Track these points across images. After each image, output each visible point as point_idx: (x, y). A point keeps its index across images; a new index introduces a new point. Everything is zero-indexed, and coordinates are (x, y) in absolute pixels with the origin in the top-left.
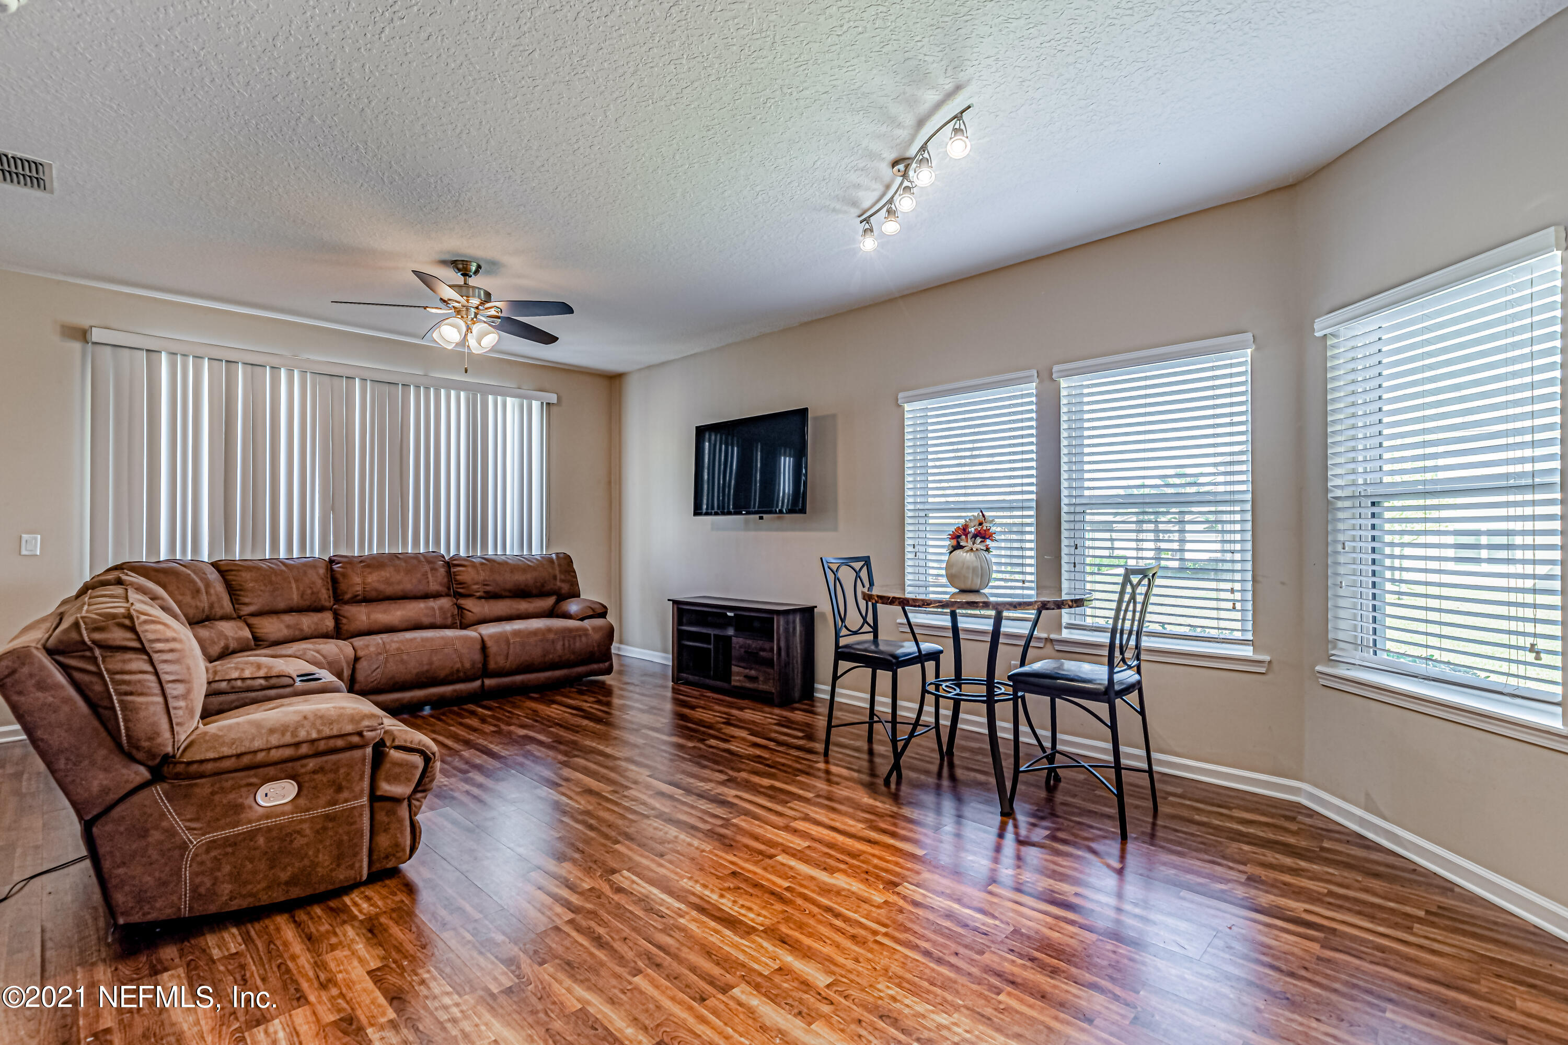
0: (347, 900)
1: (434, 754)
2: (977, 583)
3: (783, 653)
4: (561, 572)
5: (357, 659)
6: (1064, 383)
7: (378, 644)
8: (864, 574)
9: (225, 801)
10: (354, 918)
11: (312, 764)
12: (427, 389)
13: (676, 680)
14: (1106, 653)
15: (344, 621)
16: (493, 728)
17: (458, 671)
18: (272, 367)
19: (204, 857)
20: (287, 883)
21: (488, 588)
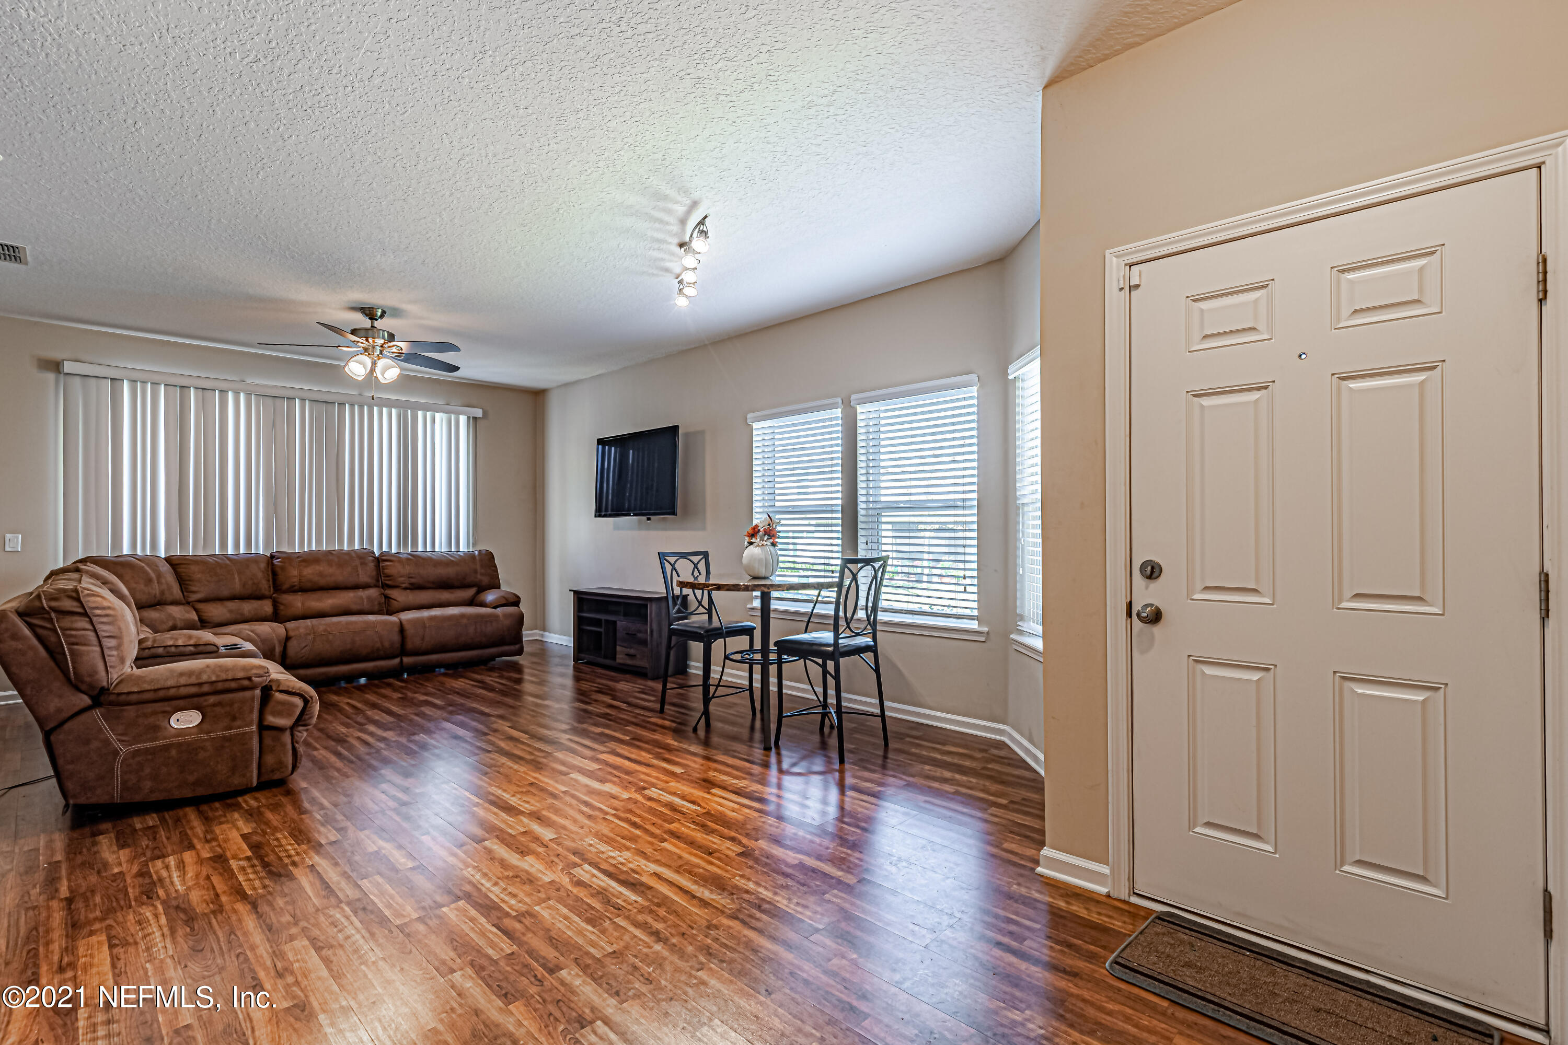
0: (240, 799)
1: (311, 697)
2: (763, 572)
3: (655, 634)
4: (482, 566)
5: (288, 638)
6: (860, 409)
7: (308, 626)
8: (702, 566)
9: (146, 723)
10: (242, 808)
11: (212, 699)
12: (361, 407)
13: (576, 659)
14: (832, 622)
15: (282, 607)
16: (400, 695)
17: (378, 649)
18: (220, 391)
19: (131, 761)
20: (194, 784)
21: (413, 580)
